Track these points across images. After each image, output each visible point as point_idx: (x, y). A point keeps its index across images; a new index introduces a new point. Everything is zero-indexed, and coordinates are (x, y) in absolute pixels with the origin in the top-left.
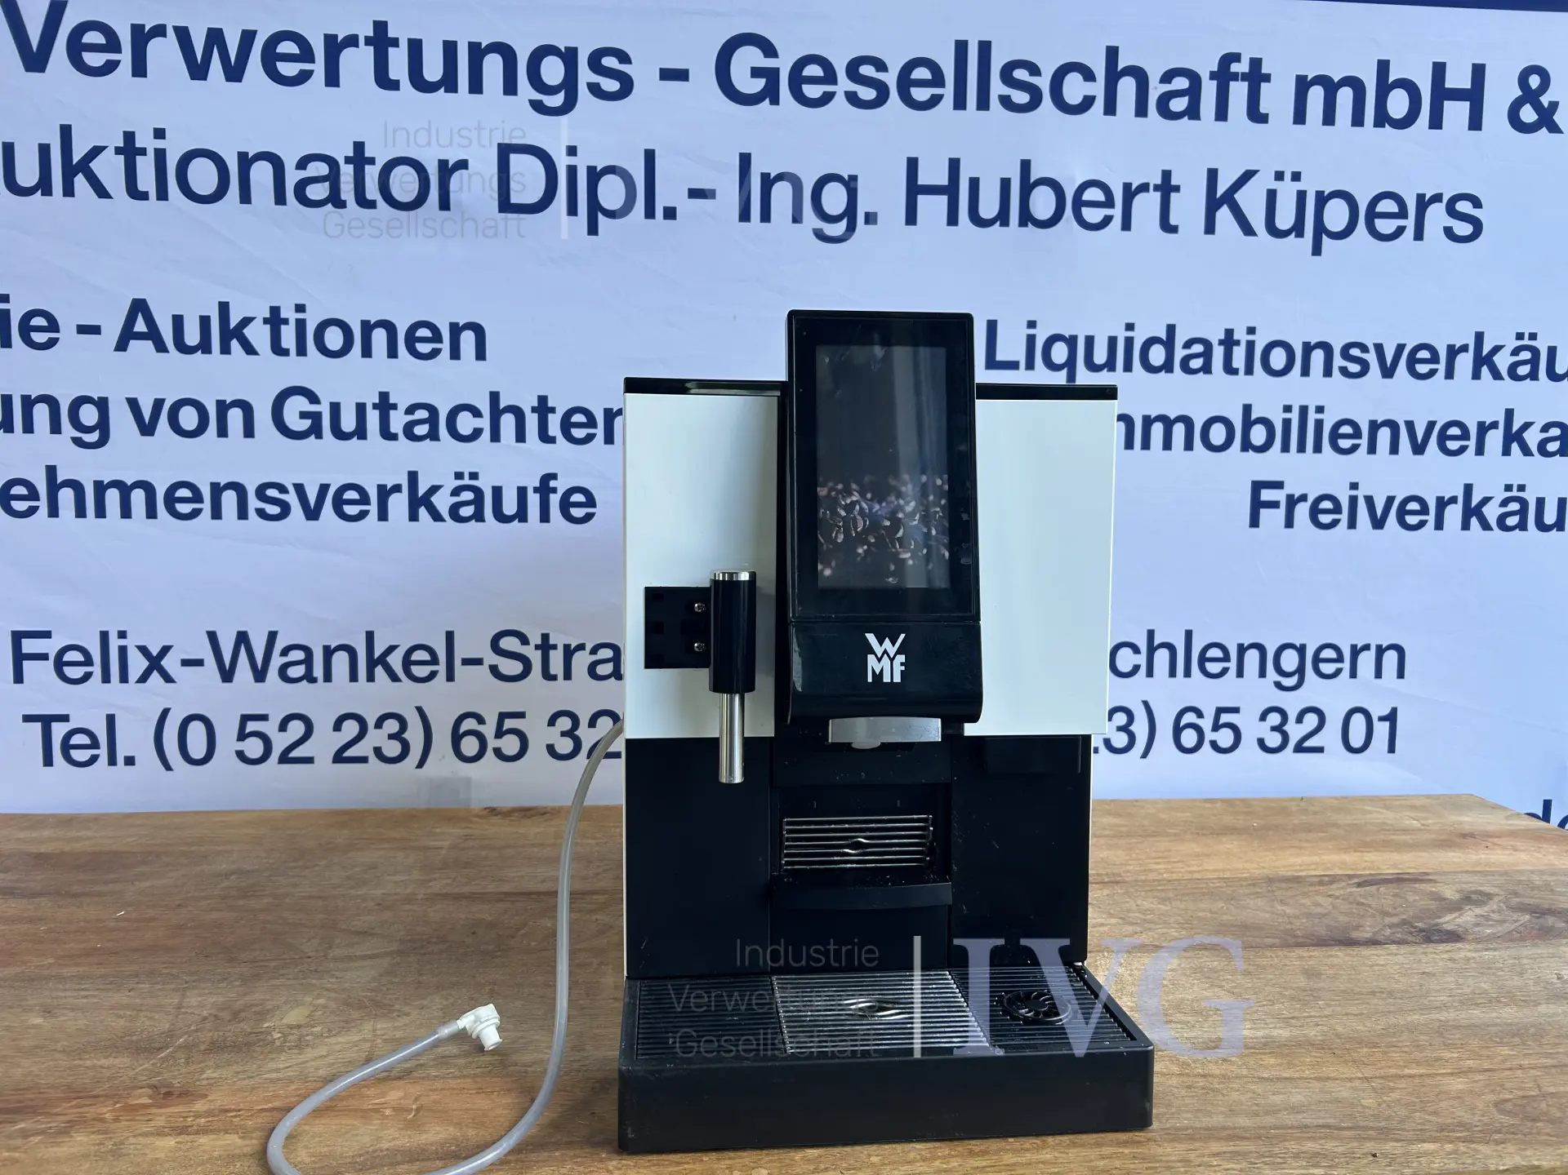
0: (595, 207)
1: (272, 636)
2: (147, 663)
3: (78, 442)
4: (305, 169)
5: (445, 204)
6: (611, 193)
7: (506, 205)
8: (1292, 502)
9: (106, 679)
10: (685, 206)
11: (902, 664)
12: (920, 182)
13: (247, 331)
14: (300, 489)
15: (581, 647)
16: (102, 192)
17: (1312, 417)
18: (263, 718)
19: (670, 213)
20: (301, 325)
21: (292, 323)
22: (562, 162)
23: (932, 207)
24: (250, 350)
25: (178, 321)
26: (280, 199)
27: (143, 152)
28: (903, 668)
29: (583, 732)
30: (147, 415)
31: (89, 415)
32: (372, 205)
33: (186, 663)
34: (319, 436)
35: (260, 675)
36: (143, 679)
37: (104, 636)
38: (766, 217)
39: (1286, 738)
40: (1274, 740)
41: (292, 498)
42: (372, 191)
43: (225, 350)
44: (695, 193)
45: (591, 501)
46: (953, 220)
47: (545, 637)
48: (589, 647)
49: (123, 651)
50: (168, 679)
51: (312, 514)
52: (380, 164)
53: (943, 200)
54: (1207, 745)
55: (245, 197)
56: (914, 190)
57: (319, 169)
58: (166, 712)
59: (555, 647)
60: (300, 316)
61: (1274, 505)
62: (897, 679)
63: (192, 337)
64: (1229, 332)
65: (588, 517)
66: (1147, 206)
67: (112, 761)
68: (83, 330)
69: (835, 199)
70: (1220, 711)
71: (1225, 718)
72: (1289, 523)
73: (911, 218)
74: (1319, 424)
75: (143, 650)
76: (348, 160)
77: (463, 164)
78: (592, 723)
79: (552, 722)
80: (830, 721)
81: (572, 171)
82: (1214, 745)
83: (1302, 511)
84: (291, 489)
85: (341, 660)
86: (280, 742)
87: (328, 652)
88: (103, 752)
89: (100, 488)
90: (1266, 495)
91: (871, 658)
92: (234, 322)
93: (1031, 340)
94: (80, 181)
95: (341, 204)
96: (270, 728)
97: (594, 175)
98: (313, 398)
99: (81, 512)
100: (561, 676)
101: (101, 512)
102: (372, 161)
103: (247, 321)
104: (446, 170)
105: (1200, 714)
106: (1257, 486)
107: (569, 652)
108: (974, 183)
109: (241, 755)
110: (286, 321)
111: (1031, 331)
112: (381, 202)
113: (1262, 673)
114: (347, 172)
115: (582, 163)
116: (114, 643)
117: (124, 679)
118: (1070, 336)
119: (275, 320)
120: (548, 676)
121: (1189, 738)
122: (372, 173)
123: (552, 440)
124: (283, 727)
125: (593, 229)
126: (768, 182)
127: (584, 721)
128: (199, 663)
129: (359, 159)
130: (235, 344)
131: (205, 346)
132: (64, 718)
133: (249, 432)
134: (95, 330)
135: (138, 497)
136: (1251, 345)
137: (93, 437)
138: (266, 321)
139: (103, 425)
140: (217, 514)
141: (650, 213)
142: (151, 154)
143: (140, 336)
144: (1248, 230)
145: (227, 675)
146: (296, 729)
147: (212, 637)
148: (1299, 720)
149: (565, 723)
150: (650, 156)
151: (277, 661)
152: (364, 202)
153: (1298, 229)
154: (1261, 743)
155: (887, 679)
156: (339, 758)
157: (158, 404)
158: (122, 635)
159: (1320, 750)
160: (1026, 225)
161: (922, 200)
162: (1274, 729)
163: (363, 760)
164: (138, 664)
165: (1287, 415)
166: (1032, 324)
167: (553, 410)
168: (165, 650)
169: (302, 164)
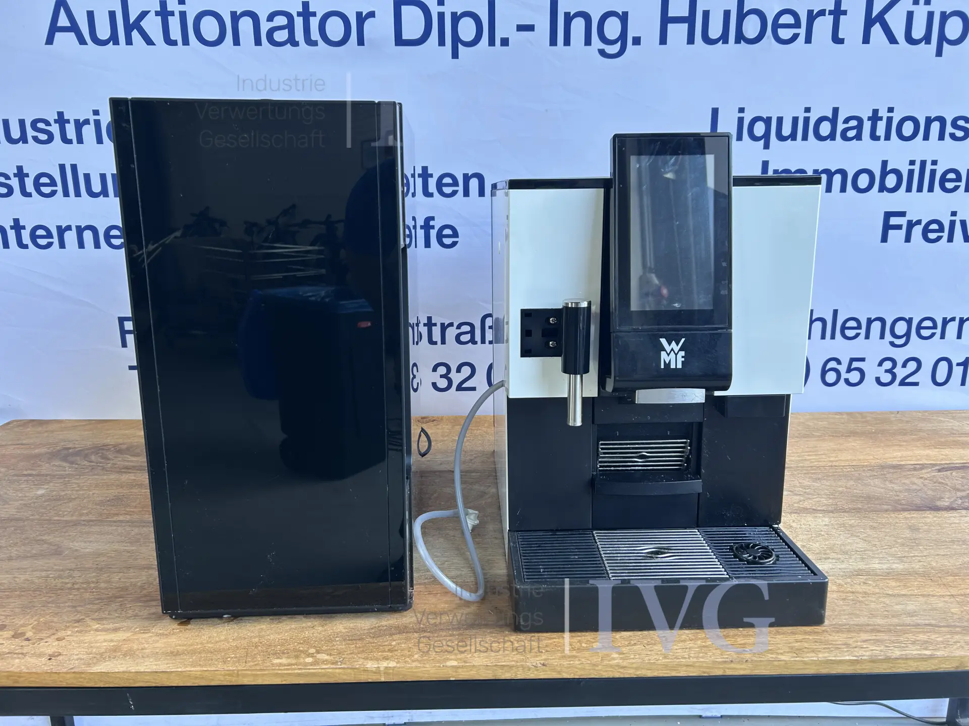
0: (456, 39)
4: (272, 21)
5: (361, 42)
6: (467, 30)
7: (400, 41)
8: (911, 225)
10: (516, 38)
11: (683, 357)
12: (670, 15)
15: (451, 325)
16: (149, 42)
17: (929, 167)
19: (505, 42)
22: (435, 10)
23: (677, 32)
26: (258, 42)
27: (172, 14)
28: (683, 359)
29: (453, 375)
32: (315, 43)
38: (567, 42)
39: (894, 376)
40: (887, 378)
42: (315, 35)
44: (521, 28)
45: (455, 234)
46: (691, 40)
47: (429, 319)
48: (456, 325)
52: (319, 16)
53: (685, 27)
54: (842, 381)
55: (236, 42)
56: (666, 20)
57: (281, 21)
59: (435, 325)
61: (899, 227)
62: (679, 366)
64: (876, 112)
65: (454, 244)
66: (823, 25)
69: (613, 28)
70: (852, 360)
71: (855, 364)
72: (908, 239)
73: (663, 40)
74: (933, 172)
76: (299, 14)
77: (372, 14)
78: (459, 370)
79: (435, 369)
80: (637, 391)
81: (441, 16)
82: (847, 381)
83: (917, 231)
90: (894, 221)
91: (663, 354)
93: (741, 120)
94: (135, 34)
95: (295, 44)
97: (456, 18)
100: (439, 342)
102: (314, 14)
104: (361, 19)
105: (839, 362)
106: (888, 215)
107: (444, 328)
108: (706, 14)
111: (741, 115)
112: (320, 42)
113: (882, 336)
114: (299, 22)
115: (447, 10)
118: (767, 117)
120: (431, 342)
121: (831, 377)
122: (314, 22)
123: (431, 195)
125: (455, 55)
126: (569, 18)
127: (454, 369)
129: (306, 13)
136: (890, 120)
141: (492, 42)
142: (177, 14)
144: (892, 40)
148: (904, 366)
149: (442, 370)
152: (310, 42)
153: (927, 39)
154: (878, 380)
155: (673, 366)
159: (916, 384)
160: (740, 43)
161: (671, 27)
162: (887, 371)
165: (912, 167)
166: (742, 110)
167: (431, 176)
169: (270, 18)
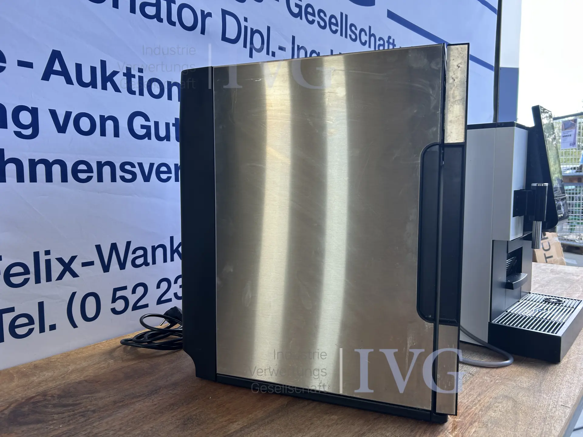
0: (252, 45)
1: (129, 244)
2: (62, 268)
3: (19, 134)
5: (203, 32)
6: (257, 42)
7: (224, 38)
9: (38, 281)
10: (278, 52)
13: (115, 78)
14: (141, 165)
18: (125, 288)
19: (273, 54)
20: (141, 79)
21: (137, 77)
22: (243, 23)
24: (117, 89)
25: (79, 67)
26: (133, 10)
30: (61, 121)
31: (25, 118)
32: (173, 24)
33: (84, 264)
34: (150, 138)
35: (122, 266)
36: (60, 277)
37: (36, 255)
41: (137, 170)
42: (175, 18)
43: (104, 88)
44: (280, 48)
49: (48, 262)
50: (74, 275)
51: (147, 179)
52: (177, 4)
55: (115, 4)
58: (74, 294)
60: (141, 74)
63: (87, 78)
67: (42, 330)
68: (21, 64)
75: (60, 260)
77: (209, 15)
81: (246, 28)
84: (137, 165)
85: (159, 252)
86: (132, 299)
87: (154, 249)
88: (36, 326)
89: (33, 164)
92: (108, 73)
95: (160, 20)
96: (127, 293)
97: (253, 32)
98: (147, 119)
99: (20, 178)
101: (33, 179)
103: (115, 73)
109: (114, 311)
110: (134, 76)
112: (178, 24)
114: (164, 5)
115: (249, 26)
116: (43, 258)
117: (49, 279)
119: (129, 75)
122: (174, 8)
124: (134, 292)
125: (251, 55)
126: (299, 49)
128: (91, 263)
130: (109, 85)
131: (93, 84)
132: (12, 310)
133: (116, 134)
134: (29, 65)
135: (56, 169)
137: (29, 132)
138: (124, 74)
139: (35, 125)
140: (100, 179)
141: (268, 53)
143: (57, 73)
145: (106, 268)
146: (140, 290)
147: (98, 248)
150: (269, 28)
151: (131, 257)
152: (171, 22)
156: (160, 302)
157: (68, 115)
158: (47, 253)
163: (170, 300)
164: (56, 268)
168: (73, 258)
